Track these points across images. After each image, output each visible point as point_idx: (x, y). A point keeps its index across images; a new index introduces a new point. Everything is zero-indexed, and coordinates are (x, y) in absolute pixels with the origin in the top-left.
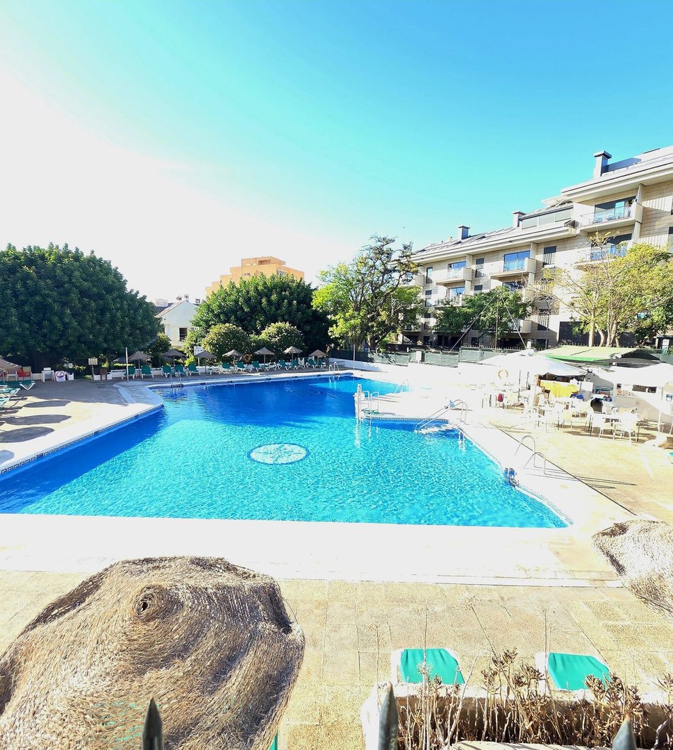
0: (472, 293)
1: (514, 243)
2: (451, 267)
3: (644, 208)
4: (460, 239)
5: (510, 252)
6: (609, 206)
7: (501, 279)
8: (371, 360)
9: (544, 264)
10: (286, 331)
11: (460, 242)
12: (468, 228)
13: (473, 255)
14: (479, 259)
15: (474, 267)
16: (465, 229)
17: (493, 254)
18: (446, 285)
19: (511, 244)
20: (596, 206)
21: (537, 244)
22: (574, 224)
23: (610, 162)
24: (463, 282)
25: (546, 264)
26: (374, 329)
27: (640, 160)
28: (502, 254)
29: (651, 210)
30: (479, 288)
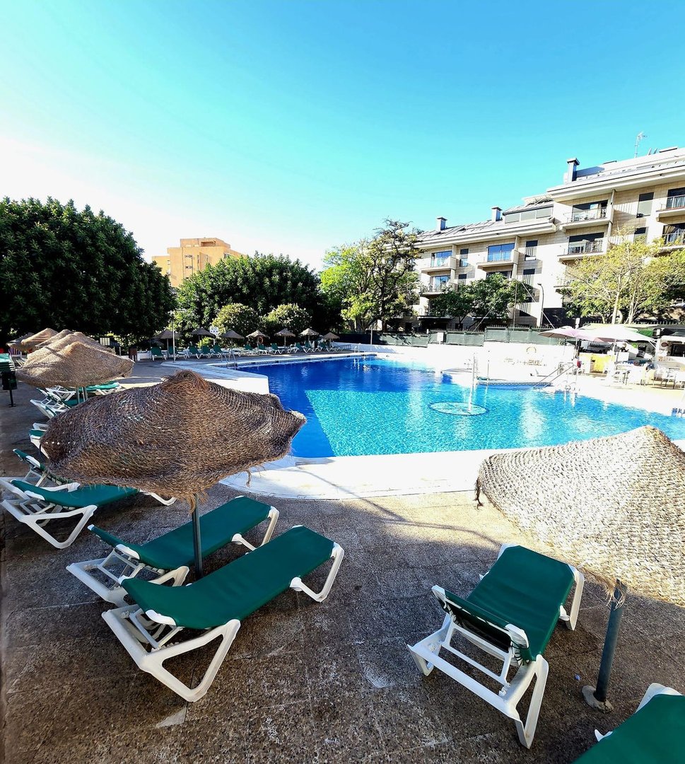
0: (456, 281)
1: (501, 236)
2: (434, 256)
3: (615, 211)
4: (439, 230)
5: (495, 245)
6: (586, 207)
7: (485, 269)
8: (384, 343)
9: (526, 256)
10: (298, 313)
11: (440, 233)
12: (445, 220)
13: (457, 246)
14: (464, 249)
15: (458, 257)
16: (443, 220)
17: (478, 245)
18: (429, 273)
19: (497, 236)
20: (574, 206)
21: (520, 238)
22: (554, 221)
23: (578, 168)
24: (449, 271)
25: (528, 256)
26: (391, 311)
27: (604, 169)
28: (486, 246)
29: (621, 213)
30: (463, 277)
